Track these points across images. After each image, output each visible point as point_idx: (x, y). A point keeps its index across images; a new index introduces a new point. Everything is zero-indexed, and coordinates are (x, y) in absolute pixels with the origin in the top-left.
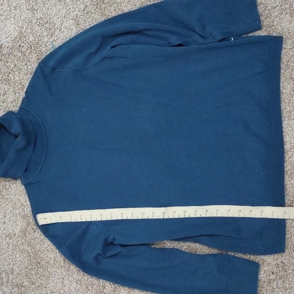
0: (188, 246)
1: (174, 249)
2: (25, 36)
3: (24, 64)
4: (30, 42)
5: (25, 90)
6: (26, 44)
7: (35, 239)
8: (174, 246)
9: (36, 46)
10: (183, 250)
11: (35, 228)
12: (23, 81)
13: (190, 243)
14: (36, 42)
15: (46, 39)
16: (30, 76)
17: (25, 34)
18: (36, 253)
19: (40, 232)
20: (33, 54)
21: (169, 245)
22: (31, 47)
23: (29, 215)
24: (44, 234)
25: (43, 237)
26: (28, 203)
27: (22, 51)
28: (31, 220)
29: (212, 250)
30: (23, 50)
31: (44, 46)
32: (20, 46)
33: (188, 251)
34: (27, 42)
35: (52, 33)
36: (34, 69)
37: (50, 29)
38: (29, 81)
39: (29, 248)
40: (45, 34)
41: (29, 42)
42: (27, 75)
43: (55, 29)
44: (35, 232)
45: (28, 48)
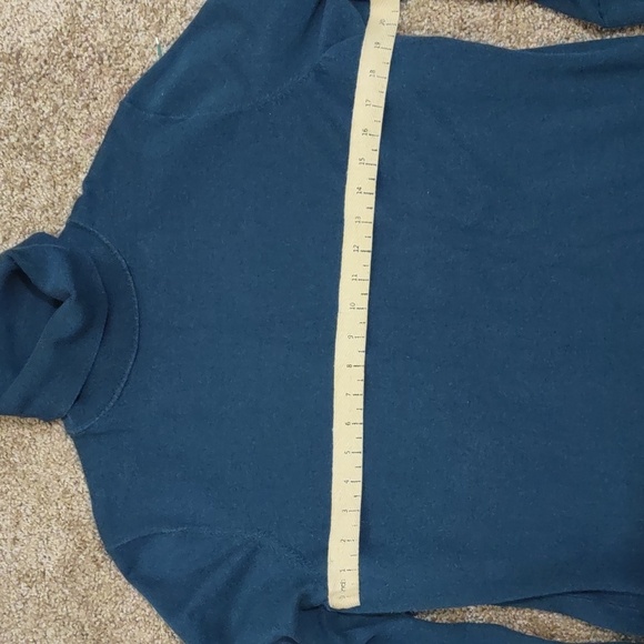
0: (531, 620)
1: (488, 626)
2: (86, 29)
3: (79, 105)
4: (98, 44)
5: (82, 177)
6: (86, 50)
7: (100, 586)
8: (491, 619)
9: (114, 56)
10: (517, 629)
11: (100, 556)
12: (76, 152)
13: (535, 612)
14: (115, 45)
15: (142, 39)
16: (97, 140)
17: (86, 23)
18: (101, 628)
19: (114, 570)
20: (106, 79)
21: (477, 614)
22: (102, 59)
23: (85, 522)
24: (126, 575)
25: (122, 582)
26: (83, 486)
27: (75, 71)
28: (90, 534)
29: (599, 632)
30: (79, 67)
31: (136, 56)
32: (70, 55)
33: (529, 633)
34: (91, 45)
35: (161, 21)
36: (109, 120)
37: (153, 10)
38: (94, 152)
39: (82, 613)
40: (141, 23)
41: (95, 44)
42: (87, 135)
43: (169, 12)
44: (99, 567)
45: (93, 60)
